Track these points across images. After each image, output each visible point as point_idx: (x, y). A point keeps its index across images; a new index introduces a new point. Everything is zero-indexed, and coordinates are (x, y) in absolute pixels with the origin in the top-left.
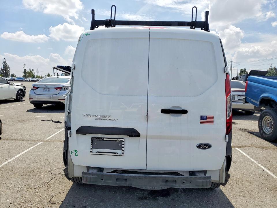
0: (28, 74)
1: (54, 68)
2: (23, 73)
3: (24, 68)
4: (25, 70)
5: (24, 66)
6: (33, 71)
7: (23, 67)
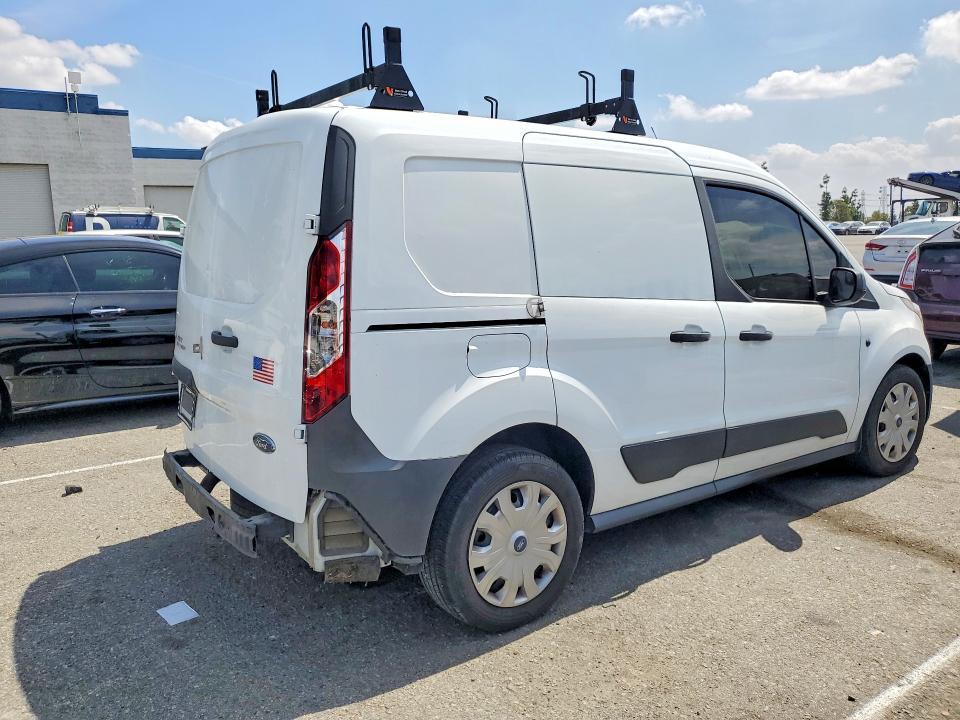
0: (835, 210)
1: (894, 182)
2: (820, 208)
3: (824, 190)
4: (826, 196)
5: (825, 182)
6: (854, 198)
7: (822, 186)
